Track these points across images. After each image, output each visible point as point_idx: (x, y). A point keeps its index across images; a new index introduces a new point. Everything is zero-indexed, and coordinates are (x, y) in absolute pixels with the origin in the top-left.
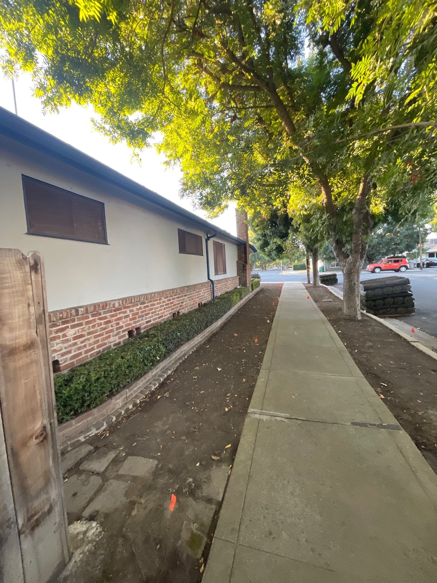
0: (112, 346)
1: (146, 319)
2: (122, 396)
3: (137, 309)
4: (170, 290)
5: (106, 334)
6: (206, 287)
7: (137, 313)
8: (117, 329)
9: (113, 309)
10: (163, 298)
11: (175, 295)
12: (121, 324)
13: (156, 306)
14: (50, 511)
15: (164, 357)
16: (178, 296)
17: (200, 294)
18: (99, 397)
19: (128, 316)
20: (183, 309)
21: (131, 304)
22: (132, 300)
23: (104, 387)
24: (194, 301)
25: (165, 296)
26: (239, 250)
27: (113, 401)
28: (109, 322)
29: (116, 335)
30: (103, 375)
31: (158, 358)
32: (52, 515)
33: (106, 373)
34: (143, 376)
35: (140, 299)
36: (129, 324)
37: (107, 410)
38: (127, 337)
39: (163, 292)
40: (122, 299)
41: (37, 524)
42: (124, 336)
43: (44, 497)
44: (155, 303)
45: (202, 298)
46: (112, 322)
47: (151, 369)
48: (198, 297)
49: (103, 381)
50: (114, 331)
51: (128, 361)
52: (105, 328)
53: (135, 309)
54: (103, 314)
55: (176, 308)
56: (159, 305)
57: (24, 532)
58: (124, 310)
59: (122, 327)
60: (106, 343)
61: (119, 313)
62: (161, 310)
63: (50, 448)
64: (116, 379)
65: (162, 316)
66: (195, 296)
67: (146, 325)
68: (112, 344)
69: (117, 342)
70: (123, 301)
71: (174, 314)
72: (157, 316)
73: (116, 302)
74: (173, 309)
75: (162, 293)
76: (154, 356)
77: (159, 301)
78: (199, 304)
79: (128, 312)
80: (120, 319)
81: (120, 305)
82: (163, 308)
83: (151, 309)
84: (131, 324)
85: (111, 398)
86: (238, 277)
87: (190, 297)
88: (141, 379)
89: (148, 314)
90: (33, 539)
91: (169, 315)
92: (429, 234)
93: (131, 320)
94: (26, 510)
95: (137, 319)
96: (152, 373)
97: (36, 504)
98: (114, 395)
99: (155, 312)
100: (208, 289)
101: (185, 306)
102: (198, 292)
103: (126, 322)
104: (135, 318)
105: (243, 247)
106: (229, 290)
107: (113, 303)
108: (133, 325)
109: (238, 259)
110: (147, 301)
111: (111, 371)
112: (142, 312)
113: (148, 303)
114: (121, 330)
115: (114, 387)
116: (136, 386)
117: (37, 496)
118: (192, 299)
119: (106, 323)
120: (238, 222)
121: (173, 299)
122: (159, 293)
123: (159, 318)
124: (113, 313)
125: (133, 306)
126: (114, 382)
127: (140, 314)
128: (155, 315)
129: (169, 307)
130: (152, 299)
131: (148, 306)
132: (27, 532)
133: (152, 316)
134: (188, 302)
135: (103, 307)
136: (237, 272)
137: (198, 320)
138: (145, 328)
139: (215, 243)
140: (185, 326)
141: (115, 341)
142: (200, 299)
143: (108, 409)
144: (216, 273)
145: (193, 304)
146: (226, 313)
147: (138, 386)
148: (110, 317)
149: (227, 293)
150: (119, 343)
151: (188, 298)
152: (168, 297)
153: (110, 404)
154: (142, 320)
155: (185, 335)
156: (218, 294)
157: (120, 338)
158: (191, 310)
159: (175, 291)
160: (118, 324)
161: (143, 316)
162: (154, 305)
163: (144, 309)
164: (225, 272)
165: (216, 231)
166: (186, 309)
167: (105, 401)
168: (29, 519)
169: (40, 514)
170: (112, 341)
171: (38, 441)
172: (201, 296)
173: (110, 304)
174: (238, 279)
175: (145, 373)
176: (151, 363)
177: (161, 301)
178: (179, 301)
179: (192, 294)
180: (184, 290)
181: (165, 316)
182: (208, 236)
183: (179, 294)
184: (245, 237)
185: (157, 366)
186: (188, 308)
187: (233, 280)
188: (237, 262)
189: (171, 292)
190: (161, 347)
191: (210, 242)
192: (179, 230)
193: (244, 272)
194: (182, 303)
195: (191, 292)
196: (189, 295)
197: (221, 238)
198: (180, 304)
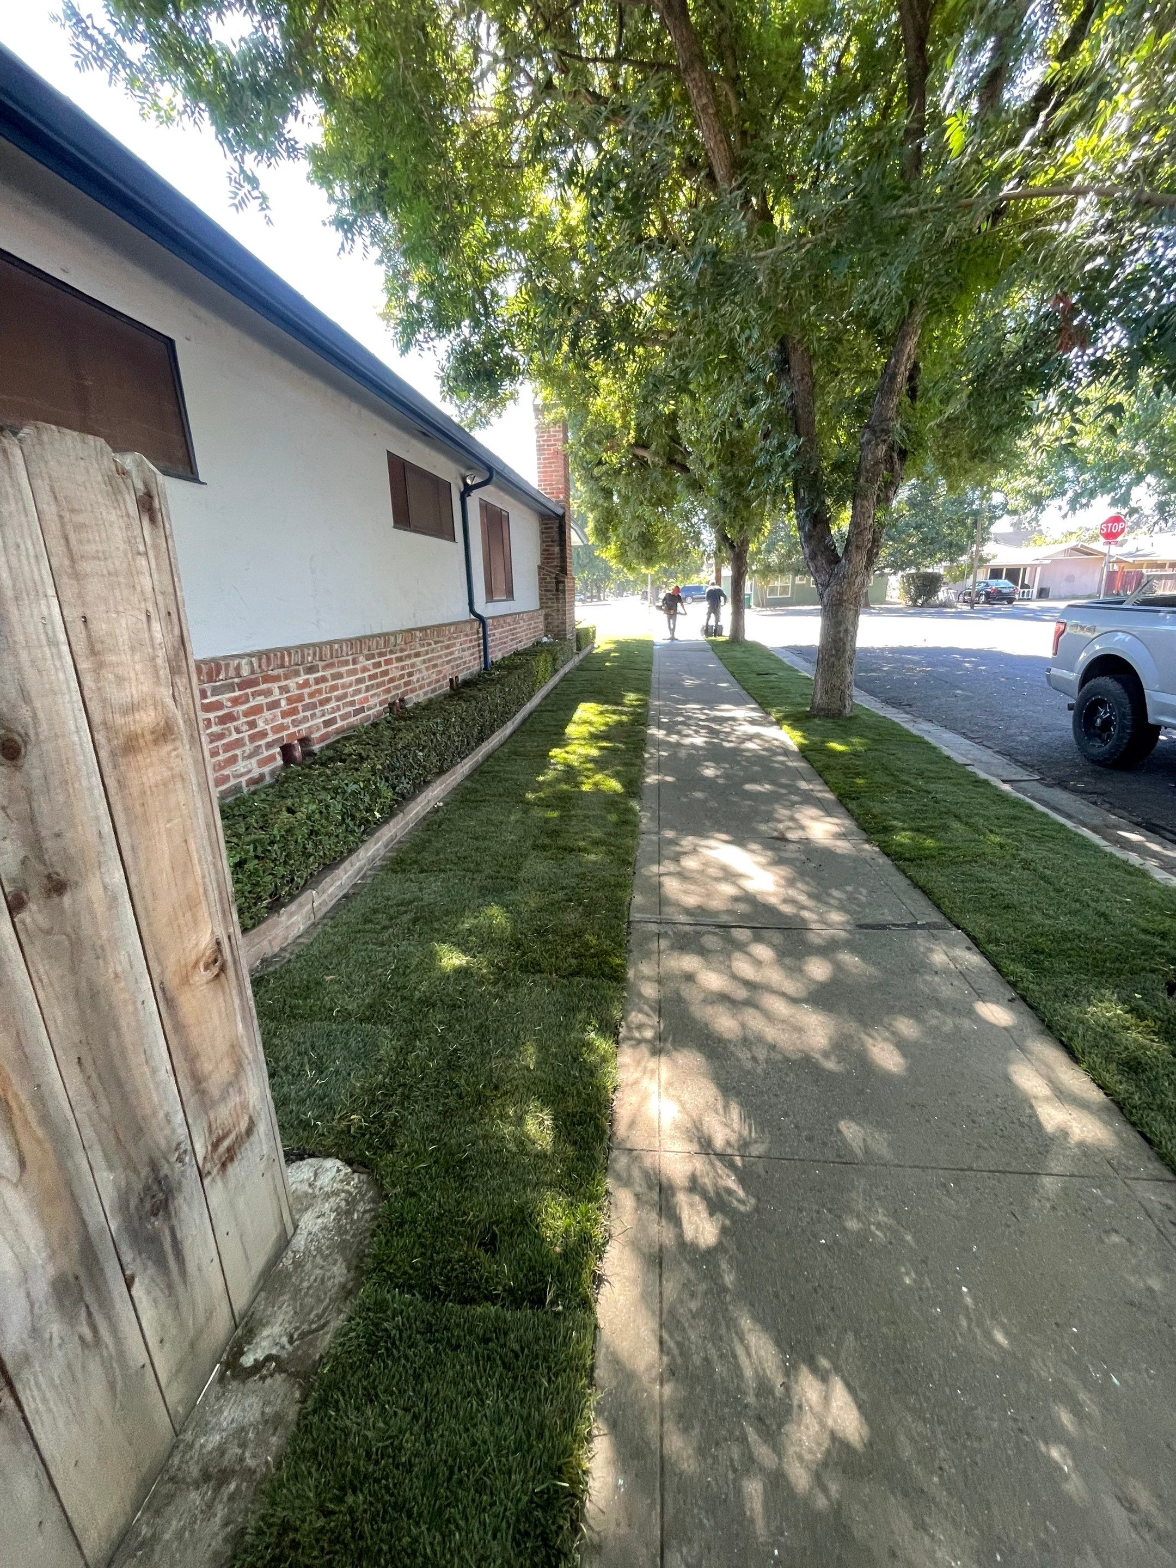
0: (244, 784)
1: (323, 715)
2: (301, 906)
3: (300, 687)
4: (379, 635)
5: (225, 751)
6: (466, 635)
7: (300, 698)
8: (253, 738)
9: (236, 680)
10: (361, 658)
11: (391, 652)
12: (261, 725)
13: (346, 680)
14: (249, 1131)
15: (390, 813)
16: (398, 655)
17: (451, 653)
18: (249, 907)
19: (274, 705)
20: (413, 691)
21: (281, 671)
22: (283, 657)
23: (257, 884)
24: (440, 672)
25: (366, 652)
26: (545, 532)
27: (283, 918)
28: (230, 718)
29: (250, 756)
30: (252, 854)
31: (378, 815)
32: (254, 1138)
33: (259, 849)
34: (346, 858)
35: (303, 657)
36: (282, 728)
37: (270, 942)
38: (279, 762)
39: (360, 640)
40: (259, 655)
41: (231, 1155)
42: (272, 758)
43: (235, 1099)
44: (343, 669)
45: (458, 666)
46: (238, 719)
47: (363, 841)
48: (448, 662)
49: (255, 869)
50: (244, 745)
51: (309, 818)
52: (220, 736)
53: (292, 683)
54: (213, 695)
55: (396, 688)
56: (353, 678)
57: (209, 1173)
58: (264, 686)
59: (263, 734)
60: (228, 777)
61: (254, 695)
62: (359, 691)
63: (234, 992)
64: (285, 863)
65: (362, 710)
66: (440, 657)
67: (323, 731)
68: (243, 780)
69: (255, 774)
70: (260, 660)
71: (392, 705)
72: (351, 709)
73: (244, 662)
74: (388, 691)
75: (357, 643)
76: (369, 810)
77: (351, 667)
78: (451, 680)
79: (276, 691)
80: (257, 710)
81: (253, 672)
82: (363, 686)
83: (334, 688)
84: (288, 728)
85: (278, 912)
86: (543, 612)
87: (430, 660)
88: (342, 867)
89: (328, 700)
90: (225, 1184)
91: (379, 708)
92: (1000, 517)
93: (285, 715)
94: (205, 1125)
95: (302, 714)
96: (367, 850)
97: (223, 1114)
98: (284, 905)
99: (345, 696)
100: (471, 641)
101: (417, 685)
102: (448, 647)
103: (273, 720)
104: (294, 711)
105: (556, 525)
106: (521, 647)
107: (236, 662)
108: (292, 730)
109: (543, 563)
110: (321, 664)
111: (272, 843)
112: (311, 695)
113: (324, 668)
114: (263, 742)
115: (283, 885)
116: (334, 881)
117: (224, 1097)
118: (435, 666)
119: (223, 720)
120: (540, 449)
121: (388, 662)
122: (350, 642)
123: (357, 712)
124: (237, 693)
125: (287, 677)
126: (281, 870)
127: (307, 701)
128: (345, 705)
129: (379, 685)
130: (336, 660)
131: (323, 679)
132: (215, 1171)
133: (338, 708)
134: (425, 673)
135: (210, 674)
136: (541, 599)
137: (463, 720)
138: (323, 738)
139: (486, 508)
140: (434, 734)
141: (250, 771)
142: (453, 667)
143: (274, 938)
144: (490, 595)
145: (438, 681)
146: (522, 705)
147: (338, 883)
148: (229, 704)
149: (517, 653)
150: (262, 777)
151: (424, 662)
152: (373, 657)
153: (276, 925)
154: (313, 716)
155: (434, 758)
156: (496, 655)
157: (262, 763)
158: (432, 696)
159: (392, 639)
160: (252, 725)
161: (314, 706)
162: (339, 676)
163: (314, 688)
164: (510, 594)
165: (490, 469)
166: (421, 692)
167: (265, 919)
168: (215, 1146)
169: (232, 1136)
170: (243, 770)
171: (209, 975)
172: (455, 659)
173: (227, 666)
174: (542, 619)
175: (351, 851)
176: (363, 828)
177: (358, 666)
178: (403, 668)
179: (433, 651)
180: (413, 638)
181: (369, 709)
182: (465, 484)
183: (402, 650)
184: (561, 497)
185: (377, 834)
186: (427, 689)
187: (531, 619)
188: (539, 567)
189: (382, 642)
190: (382, 785)
191: (473, 502)
192: (391, 456)
193: (558, 599)
194: (410, 674)
195: (429, 644)
196: (427, 653)
197: (501, 494)
198: (406, 679)
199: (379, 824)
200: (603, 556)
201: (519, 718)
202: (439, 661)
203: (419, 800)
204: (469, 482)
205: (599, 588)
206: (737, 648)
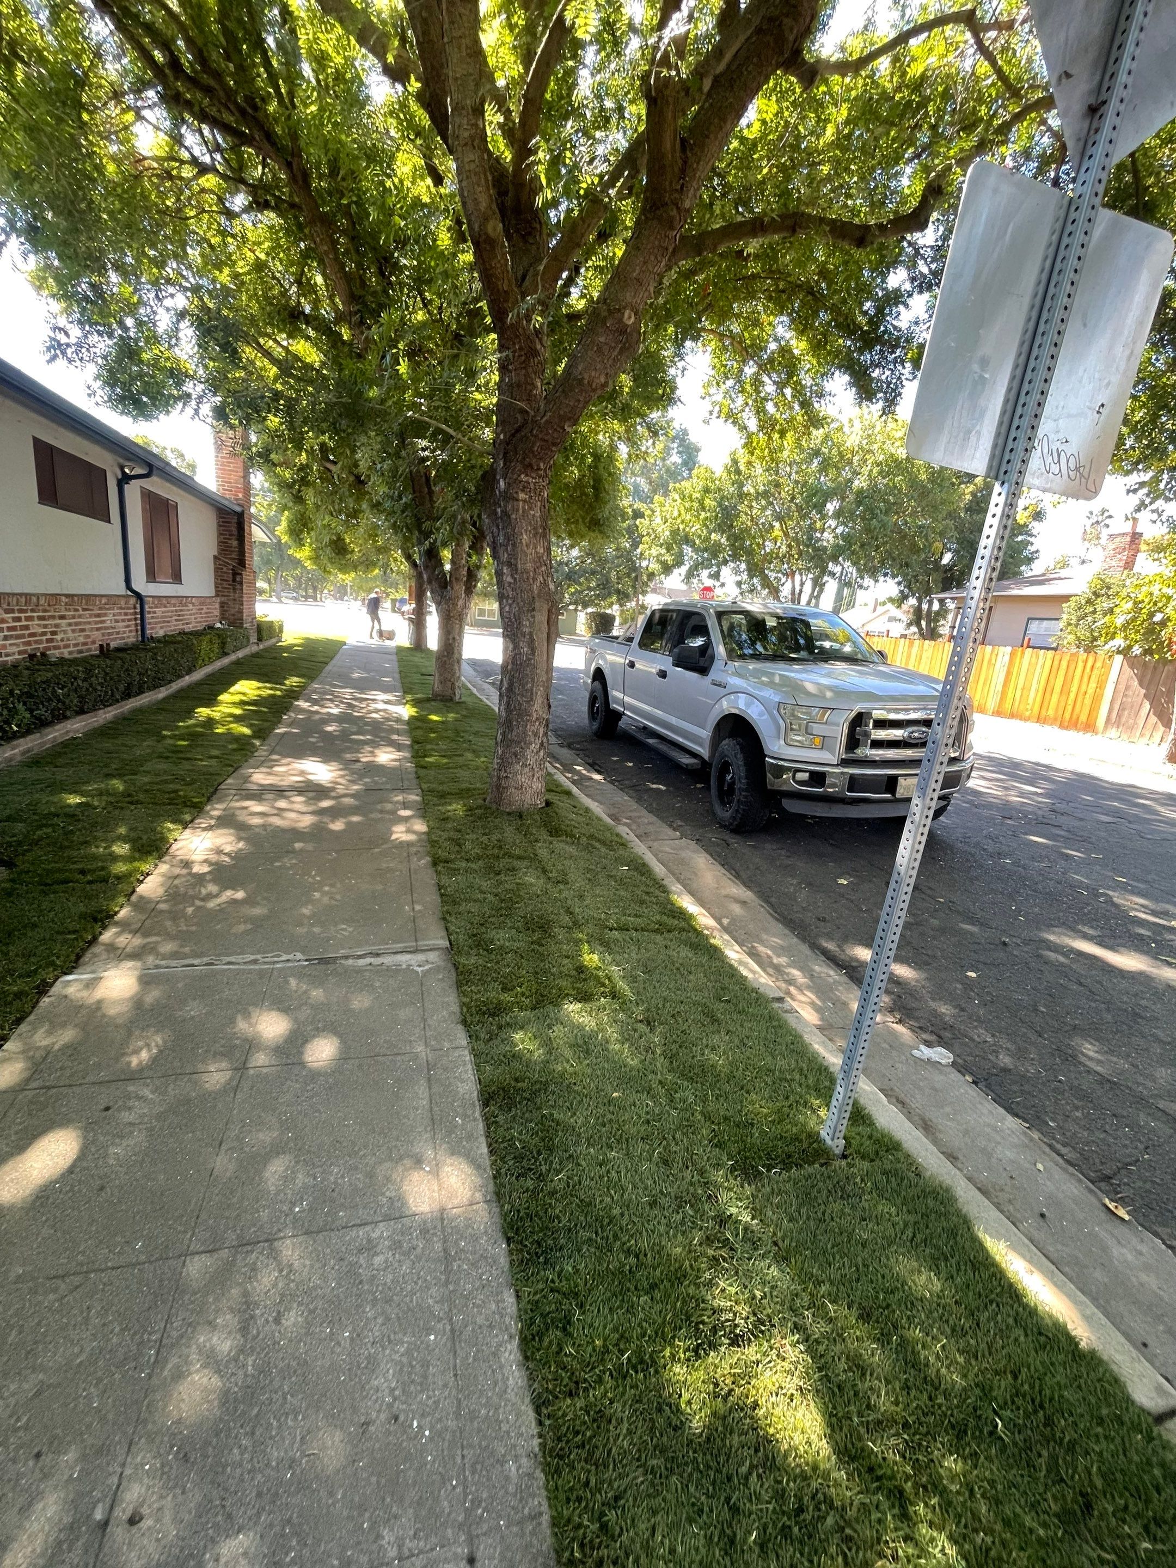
4: (21, 595)
6: (121, 608)
10: (1, 611)
11: (32, 611)
15: (27, 732)
16: (40, 614)
17: (103, 622)
20: (56, 648)
24: (88, 636)
25: (5, 606)
26: (221, 527)
31: (15, 728)
45: (109, 634)
47: (2, 744)
48: (99, 629)
55: (38, 642)
65: (0, 655)
66: (89, 623)
71: (32, 656)
74: (29, 643)
76: (7, 723)
78: (101, 646)
86: (218, 600)
87: (76, 624)
91: (17, 656)
96: (4, 752)
100: (126, 614)
101: (61, 644)
102: (98, 616)
105: (234, 520)
106: (188, 628)
109: (219, 552)
118: (82, 630)
120: (219, 449)
121: (28, 619)
129: (18, 637)
134: (70, 635)
136: (216, 587)
137: (107, 674)
139: (149, 497)
142: (103, 635)
144: (151, 576)
145: (85, 644)
146: (180, 676)
149: (182, 633)
151: (70, 625)
152: (13, 611)
155: (75, 699)
156: (156, 631)
158: (79, 655)
159: (34, 599)
164: (177, 577)
165: (151, 464)
166: (66, 651)
172: (107, 628)
174: (217, 606)
178: (45, 626)
179: (80, 616)
180: (58, 602)
181: (7, 655)
182: (124, 473)
183: (45, 611)
184: (240, 495)
185: (15, 743)
186: (71, 649)
187: (202, 604)
188: (215, 557)
189: (23, 600)
190: (20, 707)
191: (133, 491)
192: (36, 441)
193: (234, 589)
194: (54, 633)
195: (77, 610)
196: (74, 617)
197: (168, 485)
198: (49, 636)
199: (15, 736)
200: (298, 556)
201: (175, 686)
202: (87, 627)
203: (57, 727)
204: (127, 471)
205: (315, 589)
206: (419, 654)
